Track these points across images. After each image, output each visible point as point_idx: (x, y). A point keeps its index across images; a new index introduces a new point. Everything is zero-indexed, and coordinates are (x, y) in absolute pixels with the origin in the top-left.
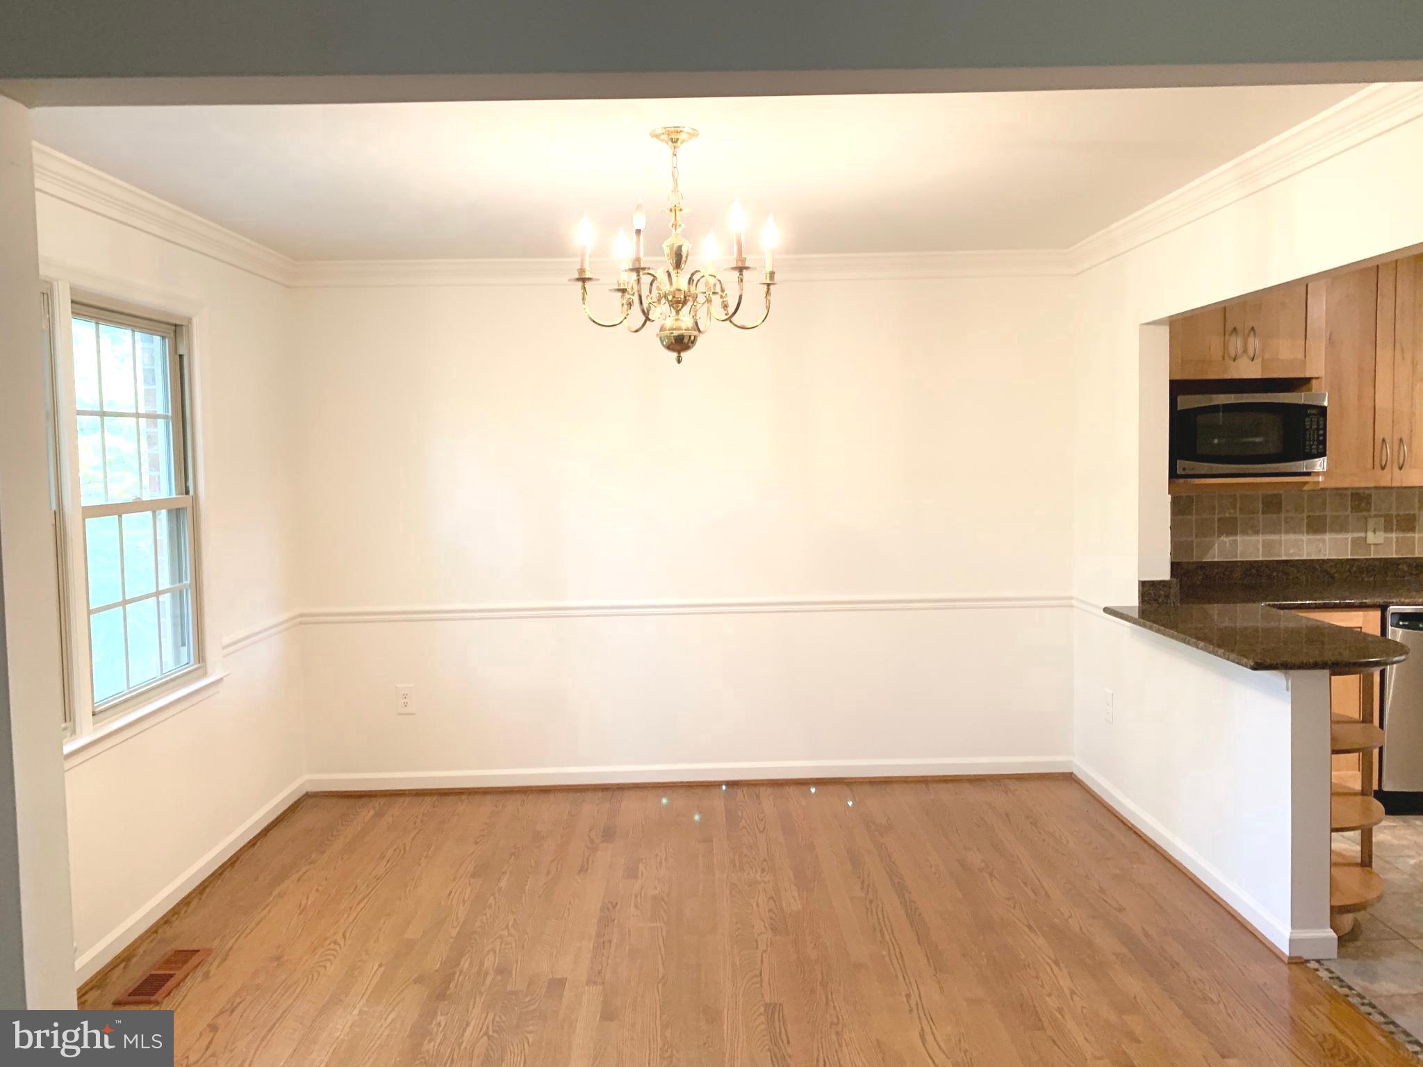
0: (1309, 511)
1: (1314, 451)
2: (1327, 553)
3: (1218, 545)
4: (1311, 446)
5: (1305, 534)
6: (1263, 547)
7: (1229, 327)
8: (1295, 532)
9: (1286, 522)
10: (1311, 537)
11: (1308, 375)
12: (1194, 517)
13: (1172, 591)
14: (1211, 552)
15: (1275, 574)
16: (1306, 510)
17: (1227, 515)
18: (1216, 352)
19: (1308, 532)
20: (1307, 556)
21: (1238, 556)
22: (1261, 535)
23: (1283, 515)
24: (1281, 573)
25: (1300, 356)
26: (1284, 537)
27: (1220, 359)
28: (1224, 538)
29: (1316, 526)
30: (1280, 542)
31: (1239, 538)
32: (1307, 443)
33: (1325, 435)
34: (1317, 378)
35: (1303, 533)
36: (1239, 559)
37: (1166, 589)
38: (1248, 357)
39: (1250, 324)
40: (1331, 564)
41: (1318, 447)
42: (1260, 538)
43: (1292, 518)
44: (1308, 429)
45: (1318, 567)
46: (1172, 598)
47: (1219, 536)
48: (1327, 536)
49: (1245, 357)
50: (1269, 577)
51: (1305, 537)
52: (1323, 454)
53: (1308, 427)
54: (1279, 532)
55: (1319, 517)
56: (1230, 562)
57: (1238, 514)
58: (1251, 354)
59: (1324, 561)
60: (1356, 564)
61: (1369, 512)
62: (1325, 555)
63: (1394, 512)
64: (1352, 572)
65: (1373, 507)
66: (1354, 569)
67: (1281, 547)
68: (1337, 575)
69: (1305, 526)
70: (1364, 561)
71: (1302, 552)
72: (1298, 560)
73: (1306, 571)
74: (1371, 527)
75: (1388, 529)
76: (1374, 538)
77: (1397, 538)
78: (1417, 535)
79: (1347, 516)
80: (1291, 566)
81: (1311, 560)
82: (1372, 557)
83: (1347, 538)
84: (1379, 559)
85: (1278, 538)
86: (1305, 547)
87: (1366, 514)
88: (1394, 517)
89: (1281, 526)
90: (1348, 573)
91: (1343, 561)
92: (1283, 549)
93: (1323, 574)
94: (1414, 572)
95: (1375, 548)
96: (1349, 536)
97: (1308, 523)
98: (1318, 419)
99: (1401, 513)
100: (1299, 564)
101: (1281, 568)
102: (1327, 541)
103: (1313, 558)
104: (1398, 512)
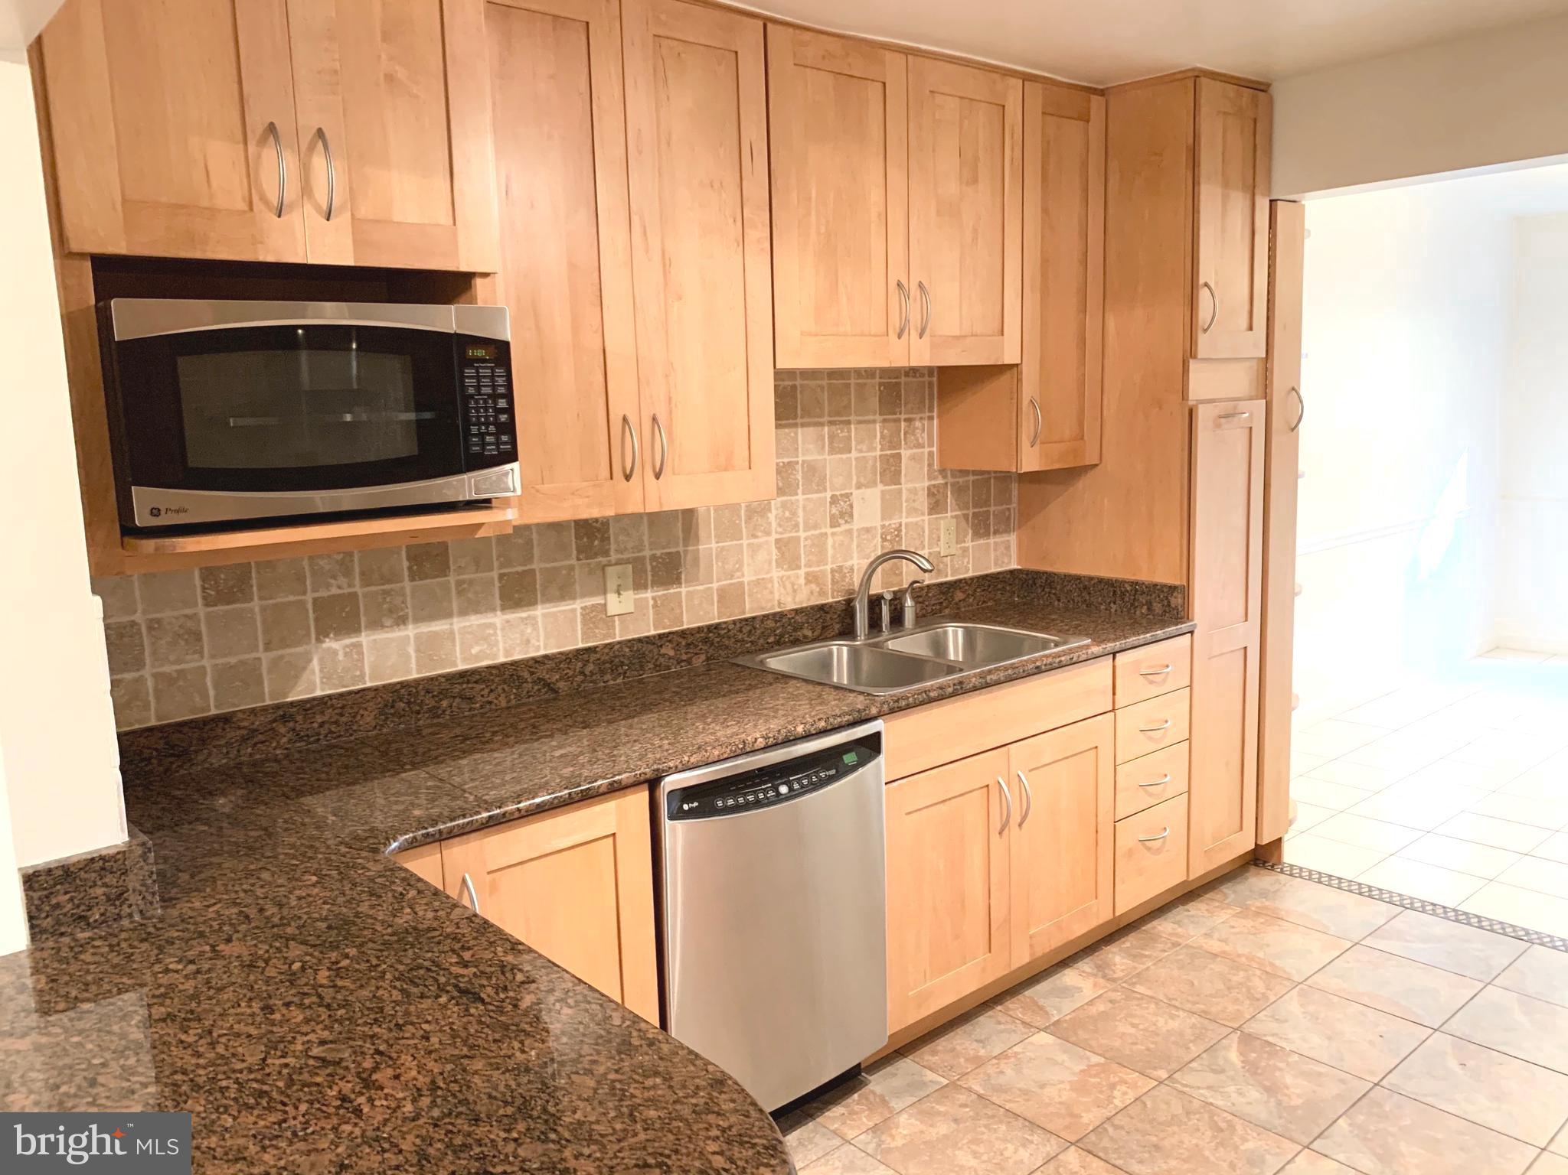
0: (502, 566)
1: (491, 449)
2: (542, 644)
3: (321, 660)
4: (482, 435)
5: (499, 613)
6: (418, 651)
7: (257, 121)
8: (477, 612)
9: (460, 593)
10: (510, 616)
11: (464, 268)
12: (256, 604)
13: (133, 882)
14: (305, 676)
15: (445, 703)
16: (496, 564)
17: (334, 591)
18: (228, 189)
19: (503, 608)
20: (506, 655)
21: (367, 678)
22: (410, 626)
23: (452, 579)
24: (458, 700)
25: (445, 219)
26: (458, 624)
27: (244, 207)
28: (330, 643)
29: (518, 594)
30: (452, 632)
31: (365, 639)
32: (474, 429)
33: (510, 410)
34: (485, 275)
35: (494, 610)
36: (369, 684)
37: (109, 879)
38: (318, 207)
39: (311, 121)
40: (550, 664)
41: (498, 443)
42: (410, 631)
43: (471, 582)
44: (472, 396)
45: (526, 675)
46: (133, 898)
47: (319, 640)
48: (539, 611)
49: (308, 208)
50: (435, 713)
51: (498, 619)
52: (512, 456)
53: (471, 391)
54: (449, 615)
55: (521, 574)
56: (350, 693)
57: (358, 589)
58: (321, 196)
59: (537, 661)
60: (594, 657)
61: (606, 553)
62: (538, 648)
63: (647, 553)
64: (587, 673)
65: (613, 547)
66: (590, 667)
67: (454, 646)
68: (561, 684)
69: (497, 595)
70: (606, 651)
71: (495, 649)
72: (489, 667)
73: (505, 686)
74: (612, 584)
75: (639, 585)
76: (618, 604)
77: (654, 598)
78: (684, 590)
79: (572, 568)
80: (476, 682)
81: (514, 663)
82: (618, 639)
83: (574, 611)
84: (629, 641)
85: (447, 627)
86: (500, 638)
87: (603, 560)
88: (648, 561)
89: (450, 601)
90: (580, 678)
91: (570, 656)
92: (458, 648)
93: (536, 688)
94: (684, 657)
95: (621, 622)
96: (578, 605)
97: (501, 588)
98: (493, 372)
99: (658, 553)
100: (492, 674)
101: (457, 689)
102: (540, 620)
103: (517, 657)
104: (654, 552)
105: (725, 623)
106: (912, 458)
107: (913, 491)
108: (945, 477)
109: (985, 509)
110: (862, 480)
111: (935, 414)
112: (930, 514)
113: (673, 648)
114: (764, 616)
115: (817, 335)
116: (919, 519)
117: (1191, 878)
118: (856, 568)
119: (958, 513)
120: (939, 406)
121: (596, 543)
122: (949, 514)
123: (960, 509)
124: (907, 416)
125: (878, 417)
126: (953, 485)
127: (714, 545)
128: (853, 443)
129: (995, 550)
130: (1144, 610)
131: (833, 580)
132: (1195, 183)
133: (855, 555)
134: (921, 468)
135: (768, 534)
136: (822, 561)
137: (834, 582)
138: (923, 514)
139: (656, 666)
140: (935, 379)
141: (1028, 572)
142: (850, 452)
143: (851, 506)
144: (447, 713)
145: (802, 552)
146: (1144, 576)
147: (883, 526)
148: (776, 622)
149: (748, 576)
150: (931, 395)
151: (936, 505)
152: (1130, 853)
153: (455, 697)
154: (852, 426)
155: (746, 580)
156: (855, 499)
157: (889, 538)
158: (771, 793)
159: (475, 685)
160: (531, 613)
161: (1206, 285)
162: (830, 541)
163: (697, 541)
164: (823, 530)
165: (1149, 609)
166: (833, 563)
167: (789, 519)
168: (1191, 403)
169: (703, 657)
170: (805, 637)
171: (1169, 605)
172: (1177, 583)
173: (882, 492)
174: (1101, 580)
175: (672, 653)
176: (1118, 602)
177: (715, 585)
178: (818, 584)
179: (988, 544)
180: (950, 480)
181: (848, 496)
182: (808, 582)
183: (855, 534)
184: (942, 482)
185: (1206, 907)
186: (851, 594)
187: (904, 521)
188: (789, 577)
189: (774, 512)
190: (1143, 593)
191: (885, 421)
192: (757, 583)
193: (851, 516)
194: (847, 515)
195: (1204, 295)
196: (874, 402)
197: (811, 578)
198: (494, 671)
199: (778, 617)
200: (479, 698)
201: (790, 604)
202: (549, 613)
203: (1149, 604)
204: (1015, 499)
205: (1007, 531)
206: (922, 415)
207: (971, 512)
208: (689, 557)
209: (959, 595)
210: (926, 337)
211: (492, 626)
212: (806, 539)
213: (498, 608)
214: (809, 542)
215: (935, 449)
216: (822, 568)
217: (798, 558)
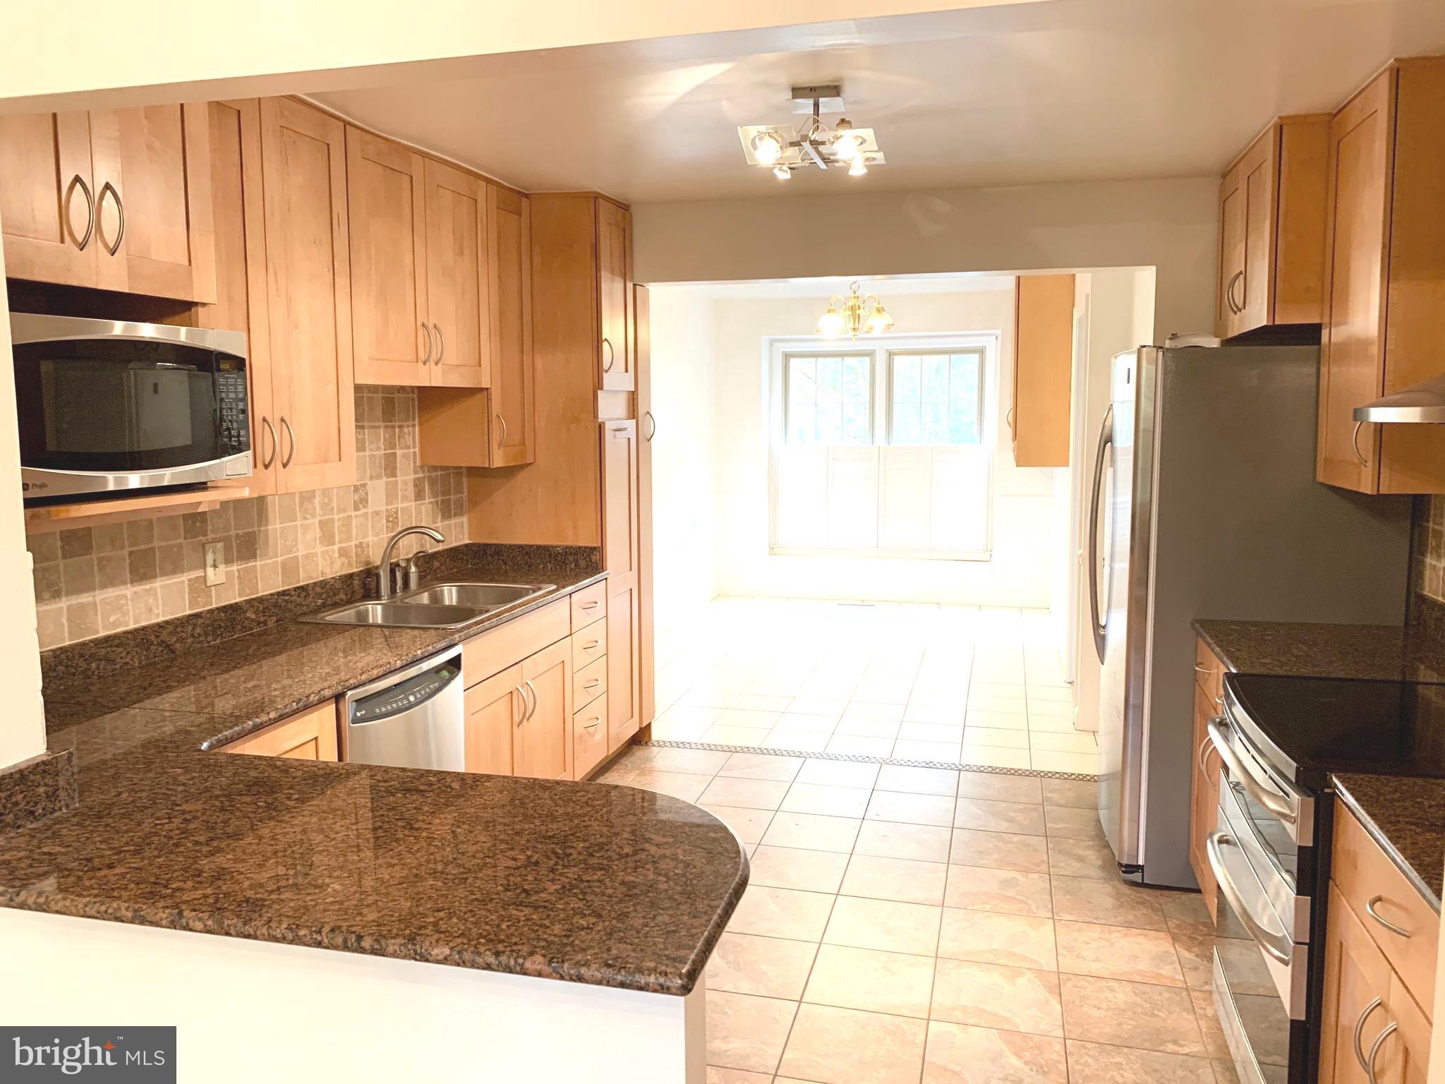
0: (131, 545)
2: (160, 612)
5: (129, 585)
6: (69, 620)
8: (113, 585)
9: (101, 569)
10: (139, 588)
11: (197, 299)
15: (94, 665)
16: (127, 543)
19: (132, 582)
20: (136, 622)
22: (63, 599)
23: (94, 556)
24: (103, 662)
25: (183, 261)
26: (100, 596)
29: (142, 569)
30: (95, 604)
33: (246, 411)
35: (125, 583)
39: (101, 176)
40: (169, 629)
42: (63, 603)
43: (109, 559)
44: (223, 400)
45: (153, 638)
48: (158, 584)
49: (100, 245)
50: (86, 674)
51: (128, 591)
52: (246, 446)
53: (223, 395)
54: (92, 588)
55: (145, 552)
59: (160, 626)
60: (200, 621)
61: (205, 535)
62: (158, 615)
63: (233, 532)
64: (196, 635)
65: (210, 527)
66: (198, 630)
67: (96, 614)
68: (178, 645)
69: (128, 571)
70: (208, 615)
71: (127, 618)
72: (126, 632)
73: (138, 649)
74: (210, 558)
75: (228, 561)
76: (215, 575)
77: (238, 571)
78: (258, 563)
79: (180, 546)
80: (117, 646)
81: (144, 628)
82: (214, 606)
83: (182, 582)
84: (224, 607)
85: (91, 599)
86: (130, 607)
87: (203, 539)
88: (234, 540)
89: (94, 577)
90: (190, 640)
91: (184, 621)
92: (99, 617)
93: (160, 649)
94: (262, 619)
95: (217, 592)
96: (185, 578)
97: (131, 564)
98: (236, 381)
99: (240, 532)
100: (128, 639)
101: (103, 652)
102: (158, 590)
103: (144, 624)
104: (238, 532)
105: (289, 590)
106: (403, 456)
107: (405, 483)
108: (423, 472)
109: (448, 497)
110: (373, 473)
111: (417, 423)
112: (416, 501)
113: (255, 612)
114: (314, 583)
115: (377, 360)
116: (409, 504)
117: (610, 753)
118: (370, 543)
119: (433, 500)
120: (419, 417)
121: (198, 524)
122: (427, 501)
123: (434, 497)
124: (400, 424)
125: (382, 424)
126: (428, 478)
127: (278, 526)
128: (367, 444)
129: (455, 529)
130: (573, 565)
131: (356, 553)
132: (598, 270)
133: (370, 533)
134: (409, 464)
135: (314, 516)
136: (349, 539)
137: (357, 555)
138: (411, 501)
139: (243, 627)
140: (415, 396)
141: (479, 545)
142: (365, 451)
143: (367, 494)
144: (96, 673)
145: (336, 531)
146: (571, 542)
147: (387, 510)
148: (322, 588)
149: (301, 552)
150: (413, 407)
151: (419, 496)
152: (581, 737)
153: (101, 660)
154: (366, 430)
155: (300, 554)
156: (368, 487)
157: (391, 519)
158: (405, 702)
159: (116, 649)
160: (153, 585)
161: (606, 340)
162: (354, 522)
163: (267, 524)
164: (350, 513)
165: (576, 565)
166: (356, 540)
167: (327, 504)
168: (600, 420)
169: (274, 619)
170: (341, 600)
171: (591, 561)
172: (595, 545)
173: (386, 482)
174: (539, 547)
175: (253, 616)
176: (553, 562)
177: (279, 559)
178: (347, 557)
179: (450, 525)
180: (427, 474)
181: (364, 485)
182: (341, 555)
183: (370, 516)
184: (422, 475)
185: (617, 774)
186: (368, 564)
187: (400, 506)
188: (327, 551)
189: (318, 498)
190: (571, 554)
191: (386, 427)
192: (307, 556)
193: (367, 501)
194: (364, 501)
195: (605, 346)
196: (379, 412)
197: (343, 553)
198: (130, 636)
199: (323, 584)
200: (118, 660)
201: (329, 574)
202: (166, 585)
203: (576, 561)
204: (465, 490)
205: (461, 515)
206: (408, 423)
207: (440, 499)
208: (262, 535)
209: (436, 564)
210: (440, 365)
211: (125, 597)
212: (339, 520)
213: (129, 581)
214: (341, 523)
215: (417, 450)
216: (348, 544)
217: (333, 536)
